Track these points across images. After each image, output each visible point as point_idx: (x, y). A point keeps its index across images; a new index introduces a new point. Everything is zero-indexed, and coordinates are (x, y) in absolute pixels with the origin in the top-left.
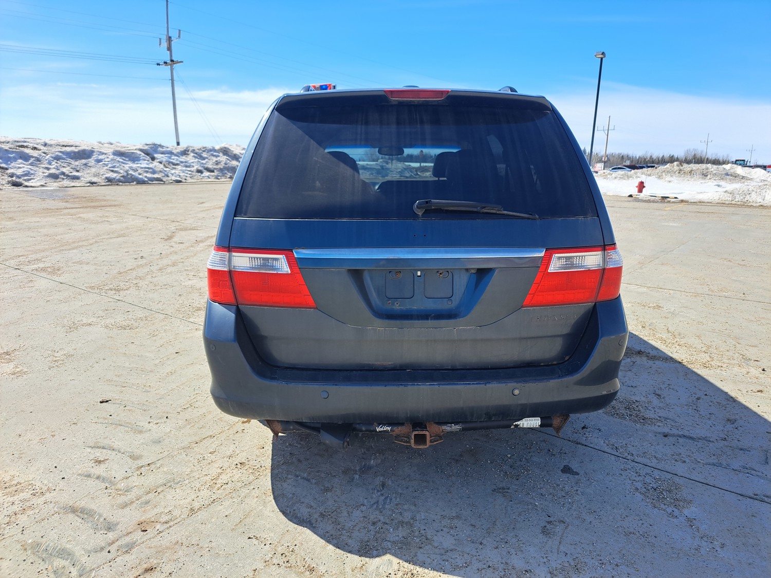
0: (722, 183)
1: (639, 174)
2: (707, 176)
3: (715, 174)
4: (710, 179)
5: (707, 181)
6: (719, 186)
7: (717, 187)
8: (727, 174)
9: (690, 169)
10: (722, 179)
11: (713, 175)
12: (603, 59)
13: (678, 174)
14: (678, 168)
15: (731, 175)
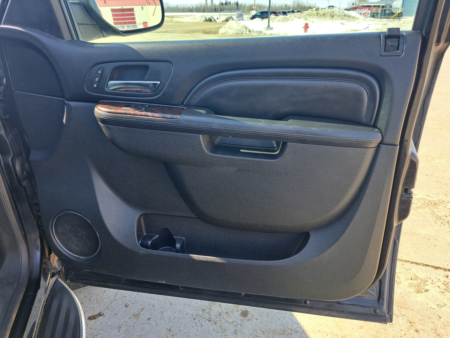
0: (343, 21)
1: (293, 18)
2: (333, 17)
3: (338, 15)
4: (336, 19)
5: (335, 20)
6: (342, 24)
7: (341, 24)
8: (345, 15)
9: (323, 12)
10: (343, 19)
11: (337, 16)
13: (316, 16)
14: (316, 12)
15: (347, 16)
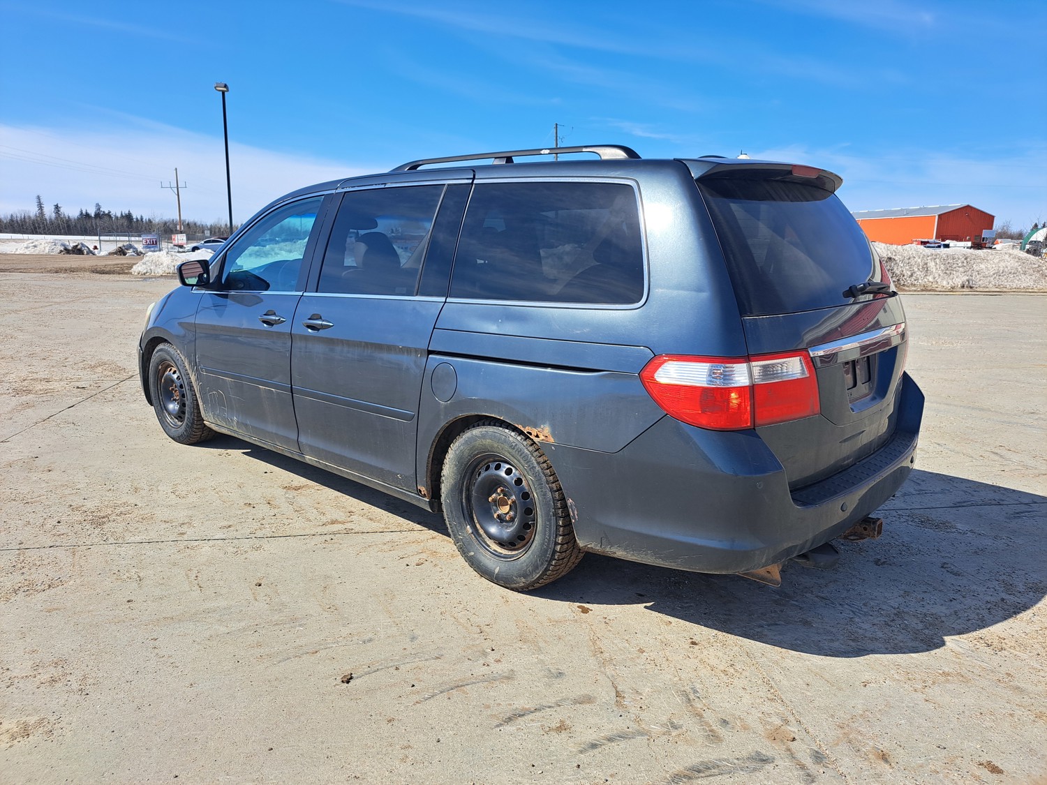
12: (226, 93)
